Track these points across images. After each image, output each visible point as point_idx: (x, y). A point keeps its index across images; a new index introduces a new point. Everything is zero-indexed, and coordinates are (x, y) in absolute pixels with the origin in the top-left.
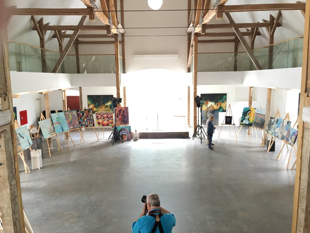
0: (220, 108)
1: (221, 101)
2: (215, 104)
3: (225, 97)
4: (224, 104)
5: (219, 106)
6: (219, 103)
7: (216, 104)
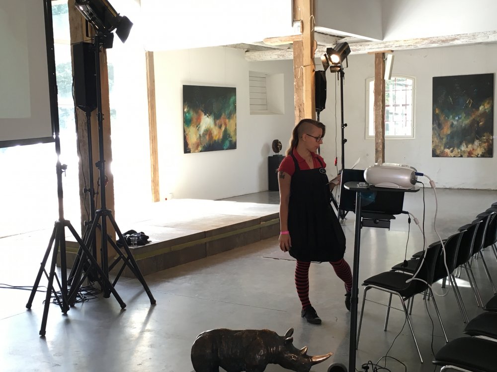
0: (226, 135)
1: (226, 113)
2: (215, 124)
3: (232, 100)
4: (232, 121)
5: (223, 129)
6: (222, 120)
7: (218, 122)
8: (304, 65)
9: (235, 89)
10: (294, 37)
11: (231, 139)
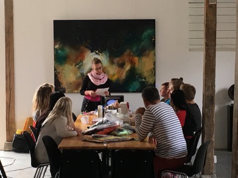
2: (112, 62)
5: (128, 67)
7: (116, 60)
9: (154, 21)
11: (143, 80)
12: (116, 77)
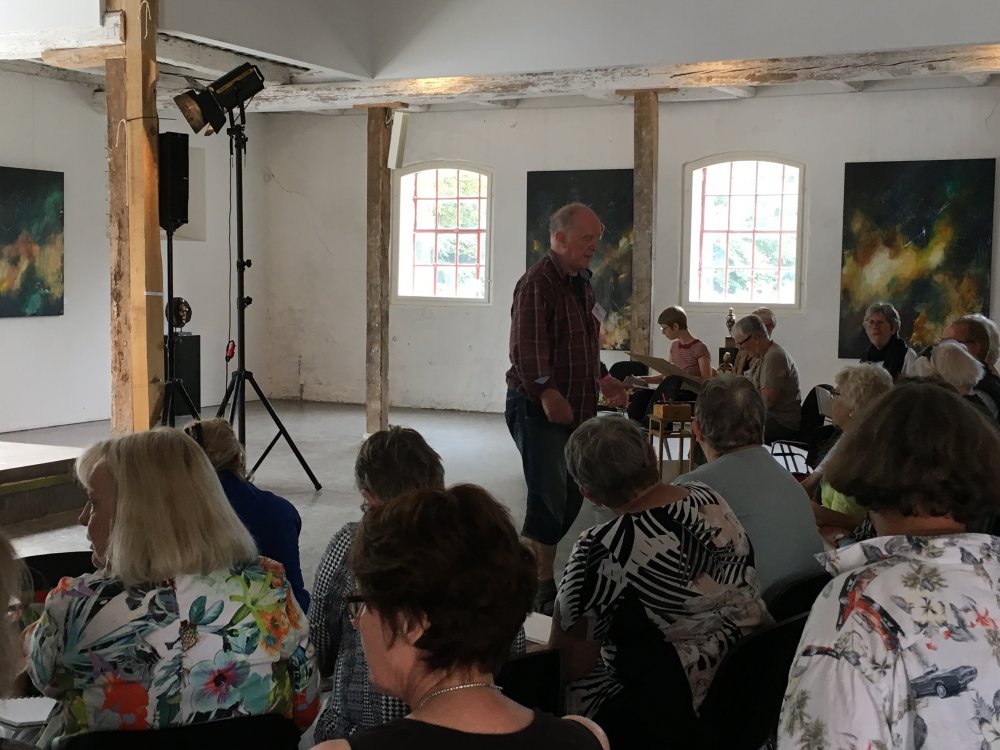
0: (32, 280)
1: (35, 228)
4: (50, 251)
5: (24, 266)
8: (129, 116)
9: (61, 175)
10: (106, 50)
11: (47, 291)
12: (5, 285)
